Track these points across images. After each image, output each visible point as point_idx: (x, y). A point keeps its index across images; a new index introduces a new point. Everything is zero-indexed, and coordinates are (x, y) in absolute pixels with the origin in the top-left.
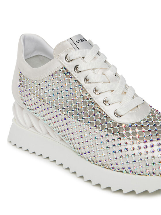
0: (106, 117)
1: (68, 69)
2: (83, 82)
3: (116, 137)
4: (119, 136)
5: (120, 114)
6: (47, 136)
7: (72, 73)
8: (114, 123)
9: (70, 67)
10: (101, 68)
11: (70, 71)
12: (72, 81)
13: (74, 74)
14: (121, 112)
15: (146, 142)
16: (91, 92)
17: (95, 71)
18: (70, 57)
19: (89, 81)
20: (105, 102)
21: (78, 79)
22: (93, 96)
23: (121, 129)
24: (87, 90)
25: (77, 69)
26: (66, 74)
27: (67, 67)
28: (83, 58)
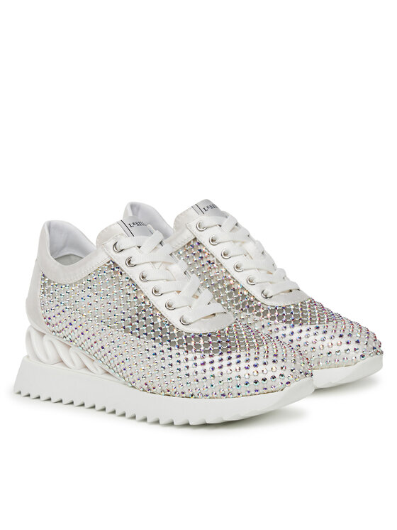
0: (168, 325)
1: (117, 262)
2: (137, 280)
3: (181, 351)
4: (186, 349)
5: (188, 321)
6: (84, 371)
7: (123, 268)
8: (180, 334)
9: (120, 259)
10: (163, 262)
11: (120, 265)
12: (123, 279)
13: (126, 269)
14: (189, 319)
15: (221, 354)
16: (148, 293)
17: (156, 265)
18: (120, 247)
19: (147, 279)
20: (169, 306)
21: (131, 276)
22: (152, 298)
23: (189, 340)
24: (143, 290)
25: (129, 262)
26: (113, 269)
27: (115, 261)
28: (139, 247)
